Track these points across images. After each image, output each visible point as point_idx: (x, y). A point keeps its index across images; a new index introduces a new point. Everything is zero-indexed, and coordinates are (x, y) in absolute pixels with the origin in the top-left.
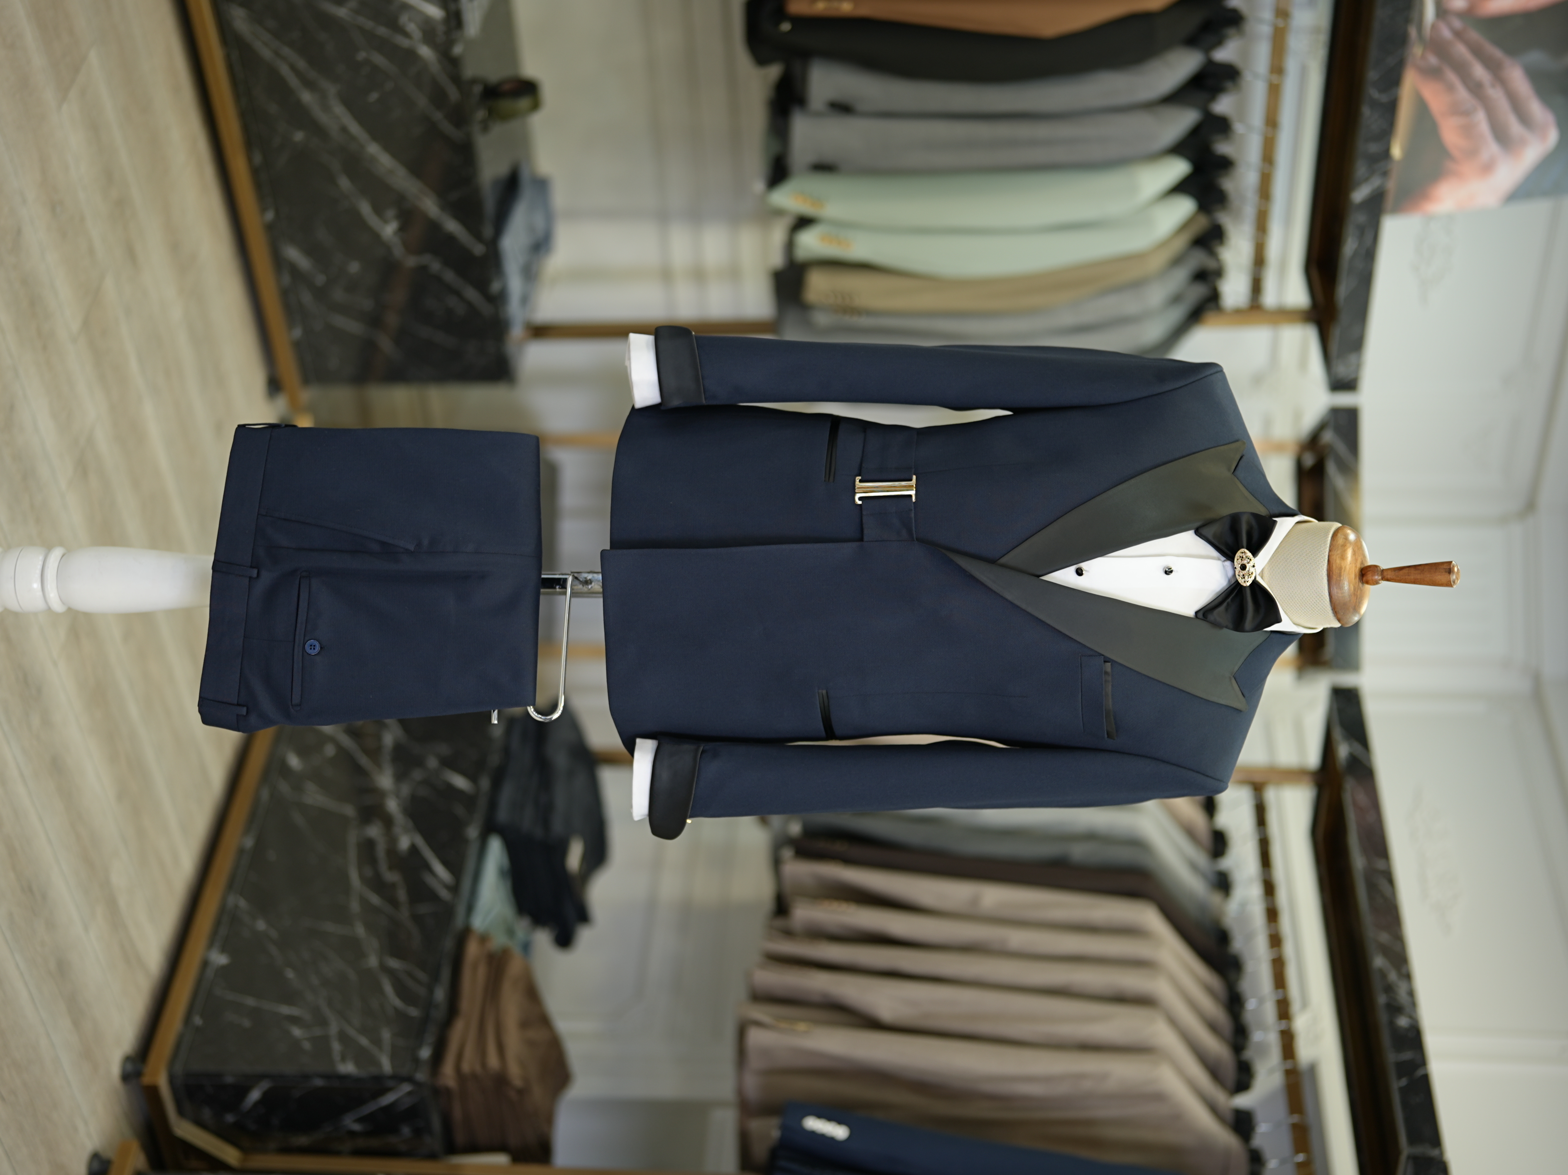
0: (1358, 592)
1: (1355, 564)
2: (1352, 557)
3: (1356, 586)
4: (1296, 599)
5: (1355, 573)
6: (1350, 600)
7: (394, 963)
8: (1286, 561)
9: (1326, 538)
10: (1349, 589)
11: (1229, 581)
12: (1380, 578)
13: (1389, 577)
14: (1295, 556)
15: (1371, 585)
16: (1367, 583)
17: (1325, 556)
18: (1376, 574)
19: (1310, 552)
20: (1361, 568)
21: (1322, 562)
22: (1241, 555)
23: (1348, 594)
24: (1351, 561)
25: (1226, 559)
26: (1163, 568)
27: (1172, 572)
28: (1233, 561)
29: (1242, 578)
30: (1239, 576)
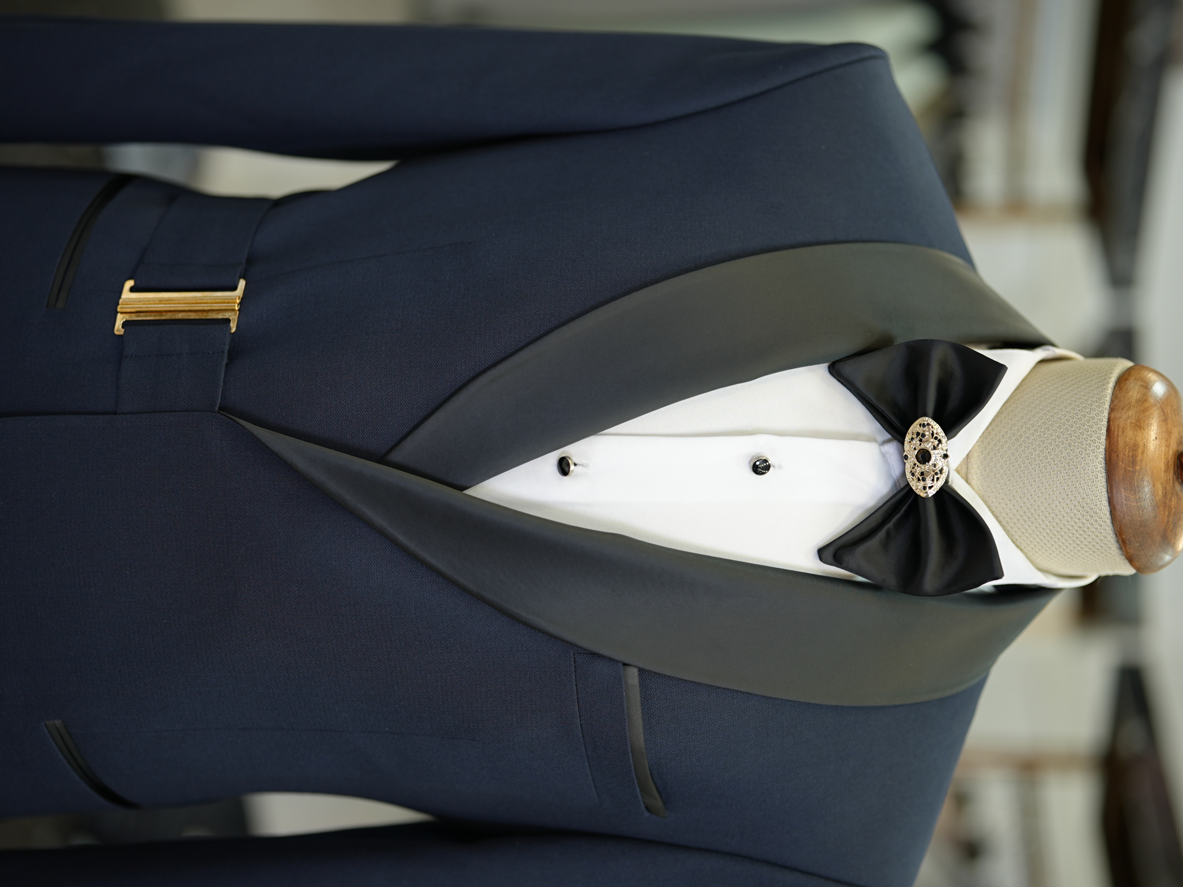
0: (1173, 499)
1: (1167, 440)
2: (1159, 426)
3: (1168, 488)
4: (1040, 521)
5: (1167, 461)
6: (1155, 517)
8: (1017, 440)
9: (1103, 391)
10: (1154, 494)
17: (1099, 427)
20: (1177, 451)
21: (1094, 440)
22: (921, 430)
23: (1150, 508)
24: (1156, 438)
25: (888, 436)
26: (749, 459)
27: (768, 468)
28: (902, 443)
29: (919, 480)
30: (913, 474)
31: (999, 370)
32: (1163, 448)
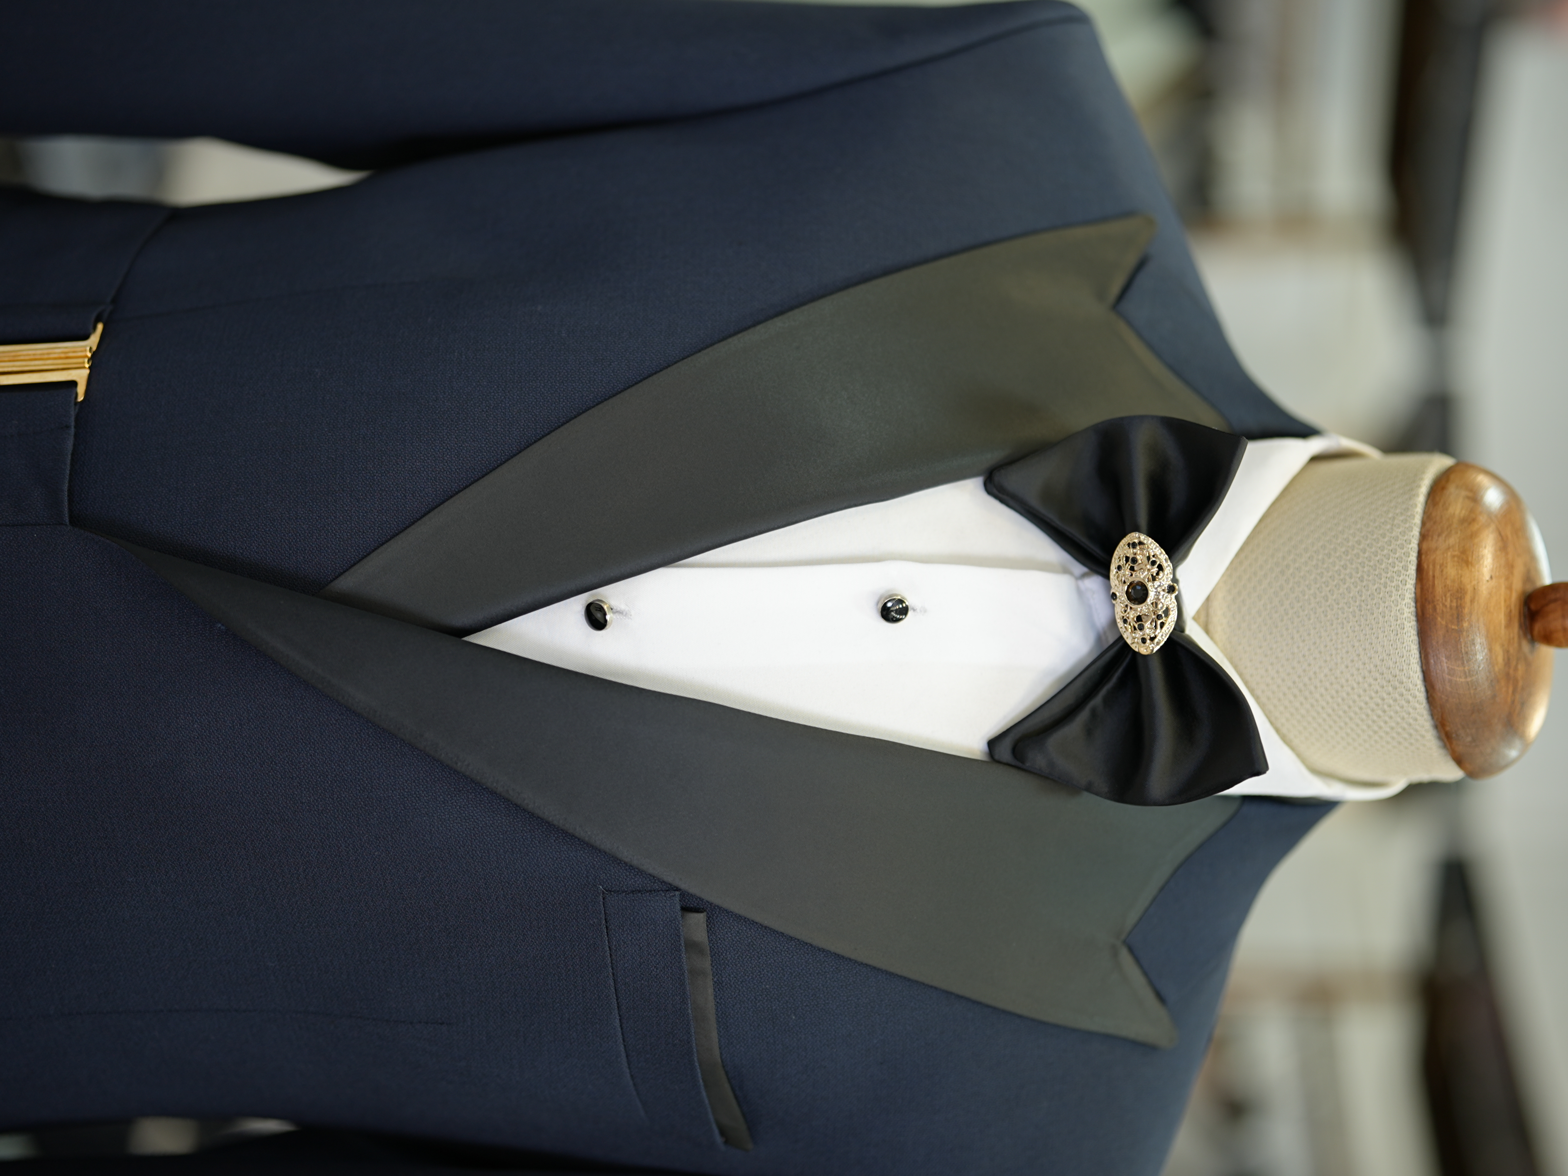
0: (1520, 667)
1: (1507, 579)
2: (1496, 557)
3: (1511, 651)
5: (1508, 607)
6: (1494, 697)
10: (1491, 661)
11: (1099, 639)
15: (1559, 645)
16: (1548, 639)
19: (1359, 542)
20: (1524, 592)
24: (1491, 577)
27: (904, 611)
32: (1503, 590)
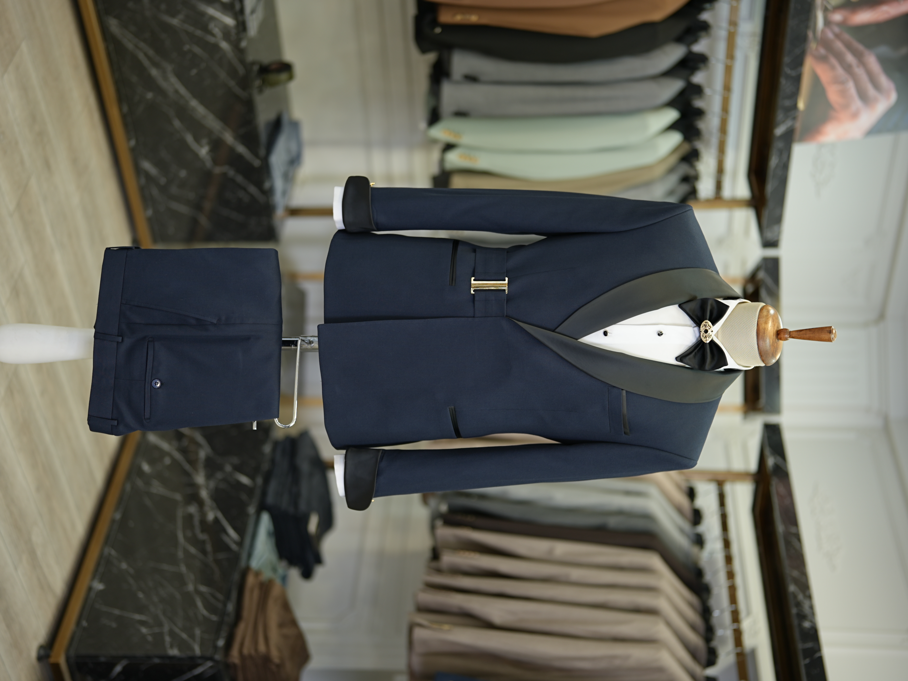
4: (738, 350)
7: (203, 589)
8: (732, 327)
9: (756, 313)
12: (788, 336)
13: (794, 335)
14: (737, 324)
17: (755, 324)
18: (786, 334)
21: (753, 327)
22: (705, 324)
23: (769, 346)
25: (695, 325)
26: (657, 332)
28: (700, 327)
29: (705, 338)
30: (703, 336)
31: (727, 307)
